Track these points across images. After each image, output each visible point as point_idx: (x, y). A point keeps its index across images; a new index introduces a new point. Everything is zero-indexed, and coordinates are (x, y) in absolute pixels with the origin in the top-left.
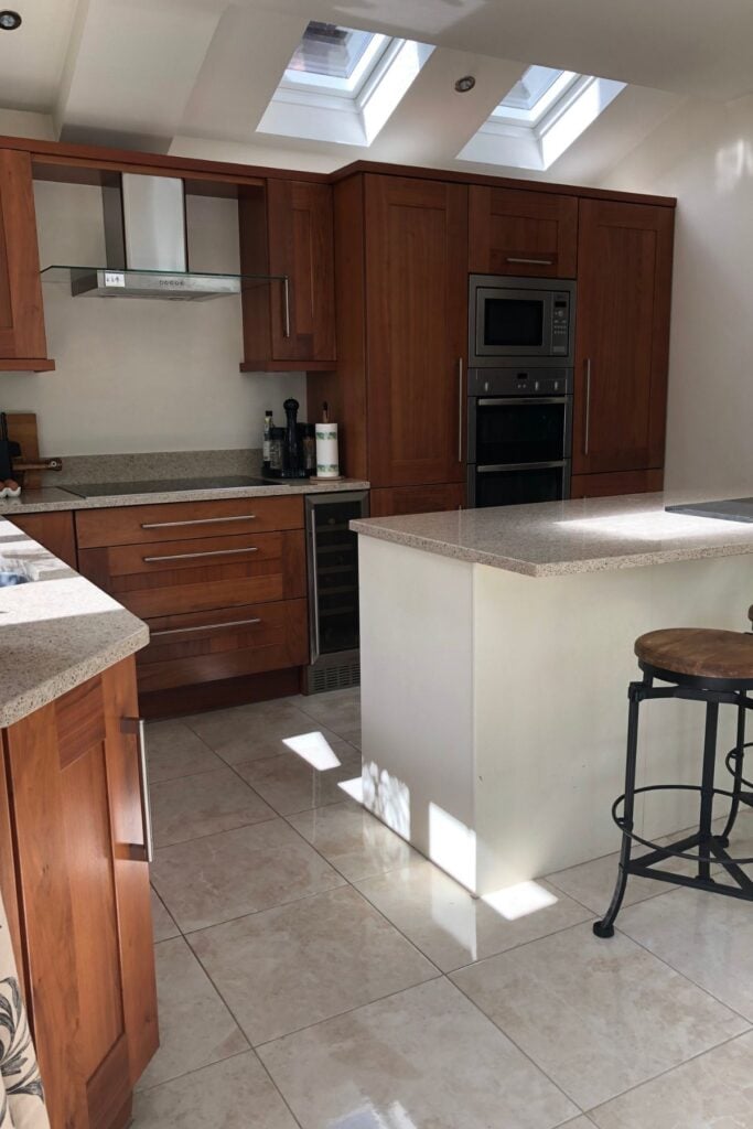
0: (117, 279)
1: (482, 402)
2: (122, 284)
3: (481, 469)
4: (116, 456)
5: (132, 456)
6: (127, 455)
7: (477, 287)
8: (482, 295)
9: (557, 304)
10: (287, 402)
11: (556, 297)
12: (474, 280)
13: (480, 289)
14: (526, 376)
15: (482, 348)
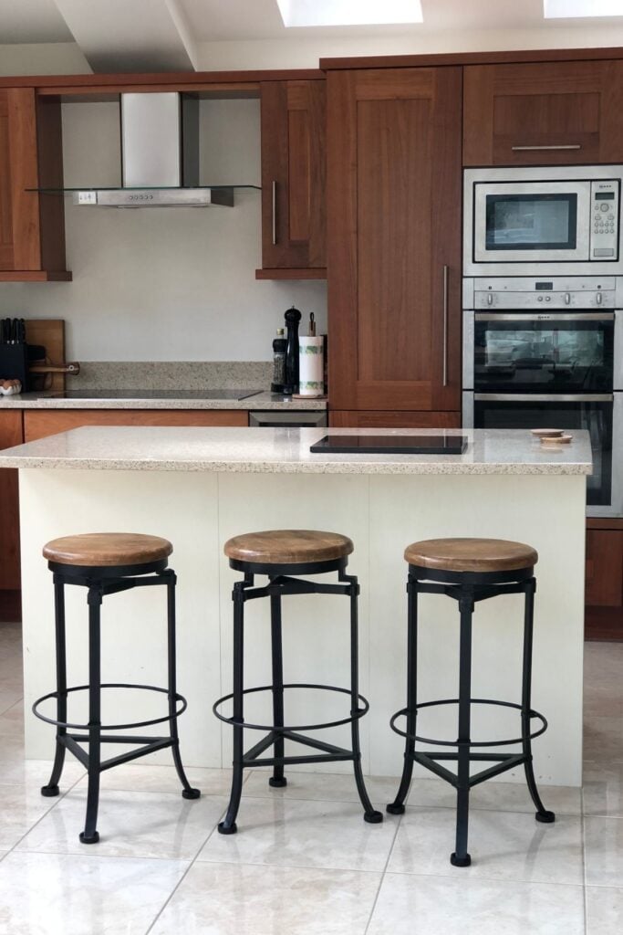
0: (90, 197)
1: (481, 317)
2: (93, 201)
3: (481, 397)
4: (137, 363)
5: (152, 365)
6: (148, 363)
7: (475, 183)
8: (484, 191)
9: (599, 196)
10: (288, 312)
11: (596, 188)
12: (471, 176)
13: (481, 184)
14: (548, 286)
15: (482, 253)
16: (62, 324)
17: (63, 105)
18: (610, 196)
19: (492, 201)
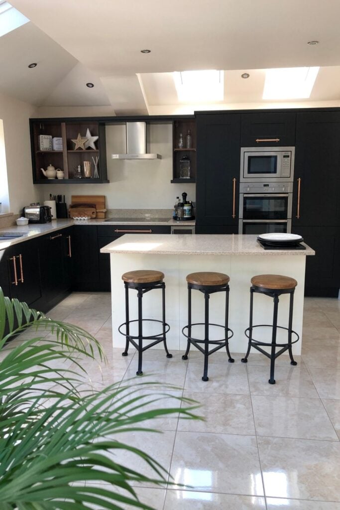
1: (246, 195)
2: (118, 158)
3: (245, 221)
5: (136, 210)
7: (244, 152)
8: (247, 155)
9: (284, 157)
10: (183, 193)
11: (284, 154)
12: (243, 149)
13: (246, 153)
14: (268, 185)
15: (246, 175)
16: (104, 197)
17: (106, 126)
18: (288, 156)
19: (250, 158)
